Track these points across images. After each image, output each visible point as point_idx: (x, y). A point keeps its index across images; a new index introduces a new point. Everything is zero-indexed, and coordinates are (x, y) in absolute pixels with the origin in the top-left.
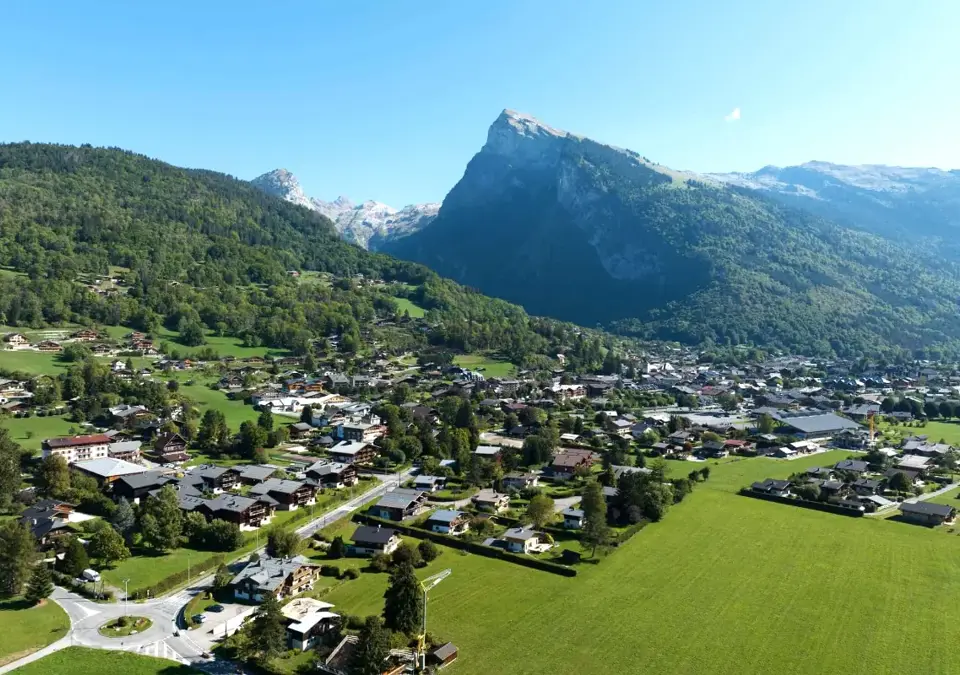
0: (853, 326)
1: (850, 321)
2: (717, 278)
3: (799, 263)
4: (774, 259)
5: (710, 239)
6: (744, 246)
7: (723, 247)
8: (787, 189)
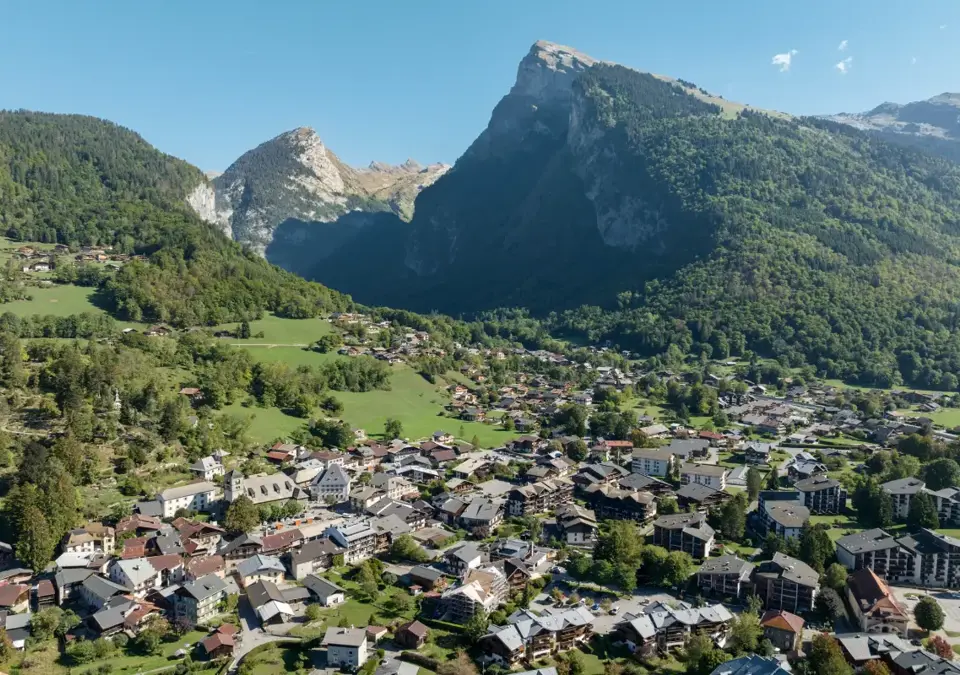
0: (947, 325)
1: (942, 314)
2: (726, 244)
3: (875, 217)
4: (834, 212)
5: (736, 183)
6: (788, 194)
7: (753, 195)
8: (906, 128)
